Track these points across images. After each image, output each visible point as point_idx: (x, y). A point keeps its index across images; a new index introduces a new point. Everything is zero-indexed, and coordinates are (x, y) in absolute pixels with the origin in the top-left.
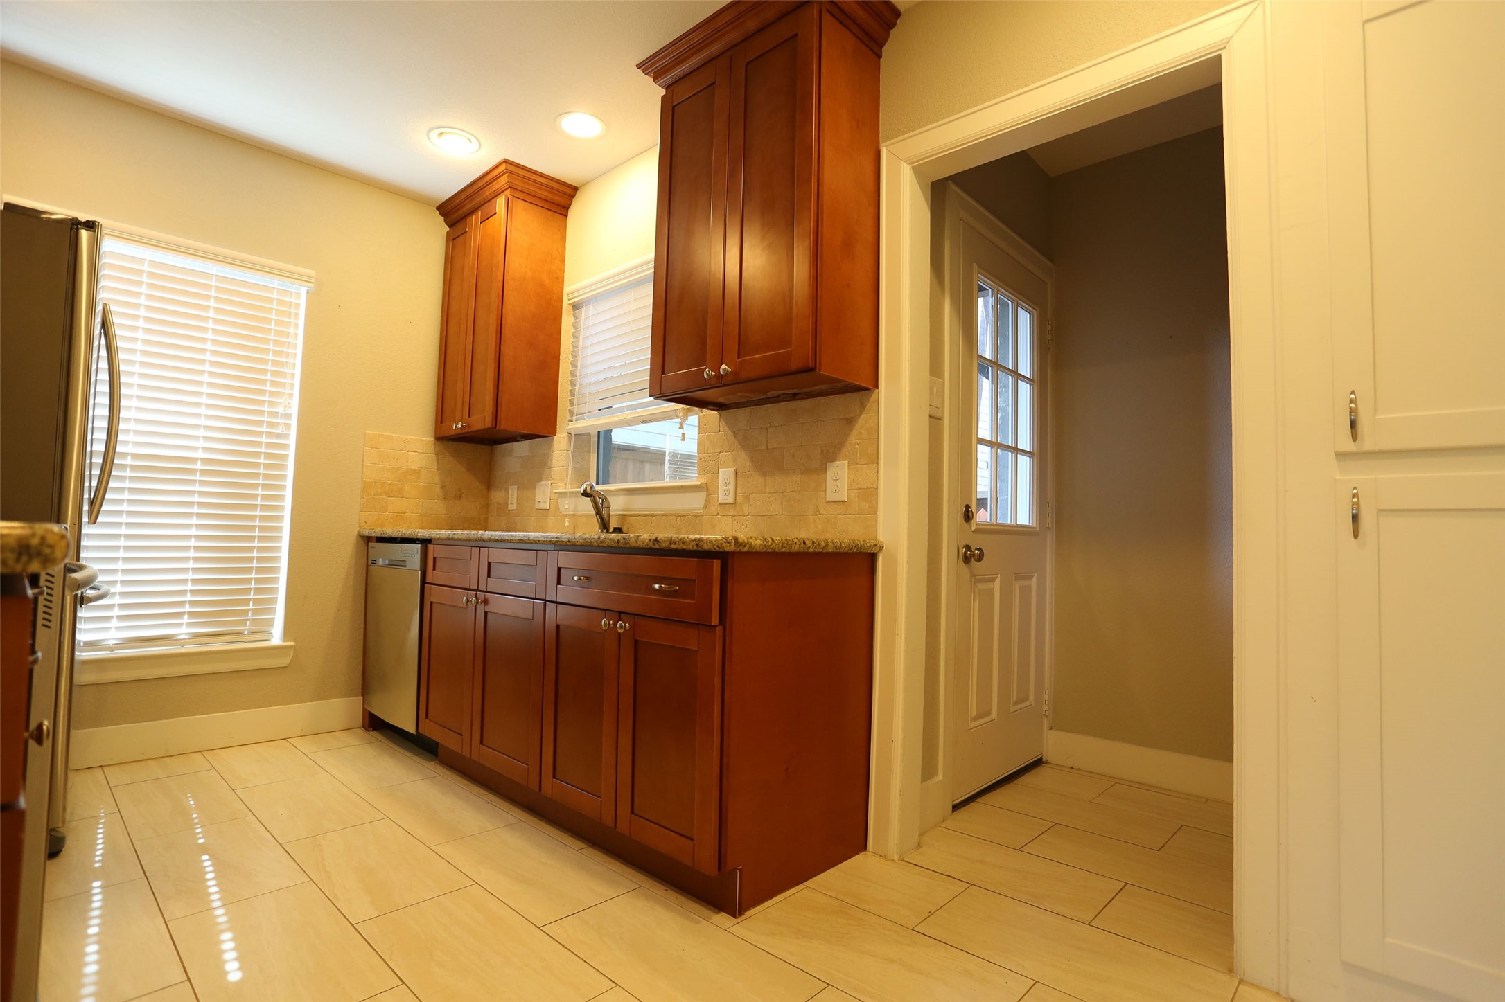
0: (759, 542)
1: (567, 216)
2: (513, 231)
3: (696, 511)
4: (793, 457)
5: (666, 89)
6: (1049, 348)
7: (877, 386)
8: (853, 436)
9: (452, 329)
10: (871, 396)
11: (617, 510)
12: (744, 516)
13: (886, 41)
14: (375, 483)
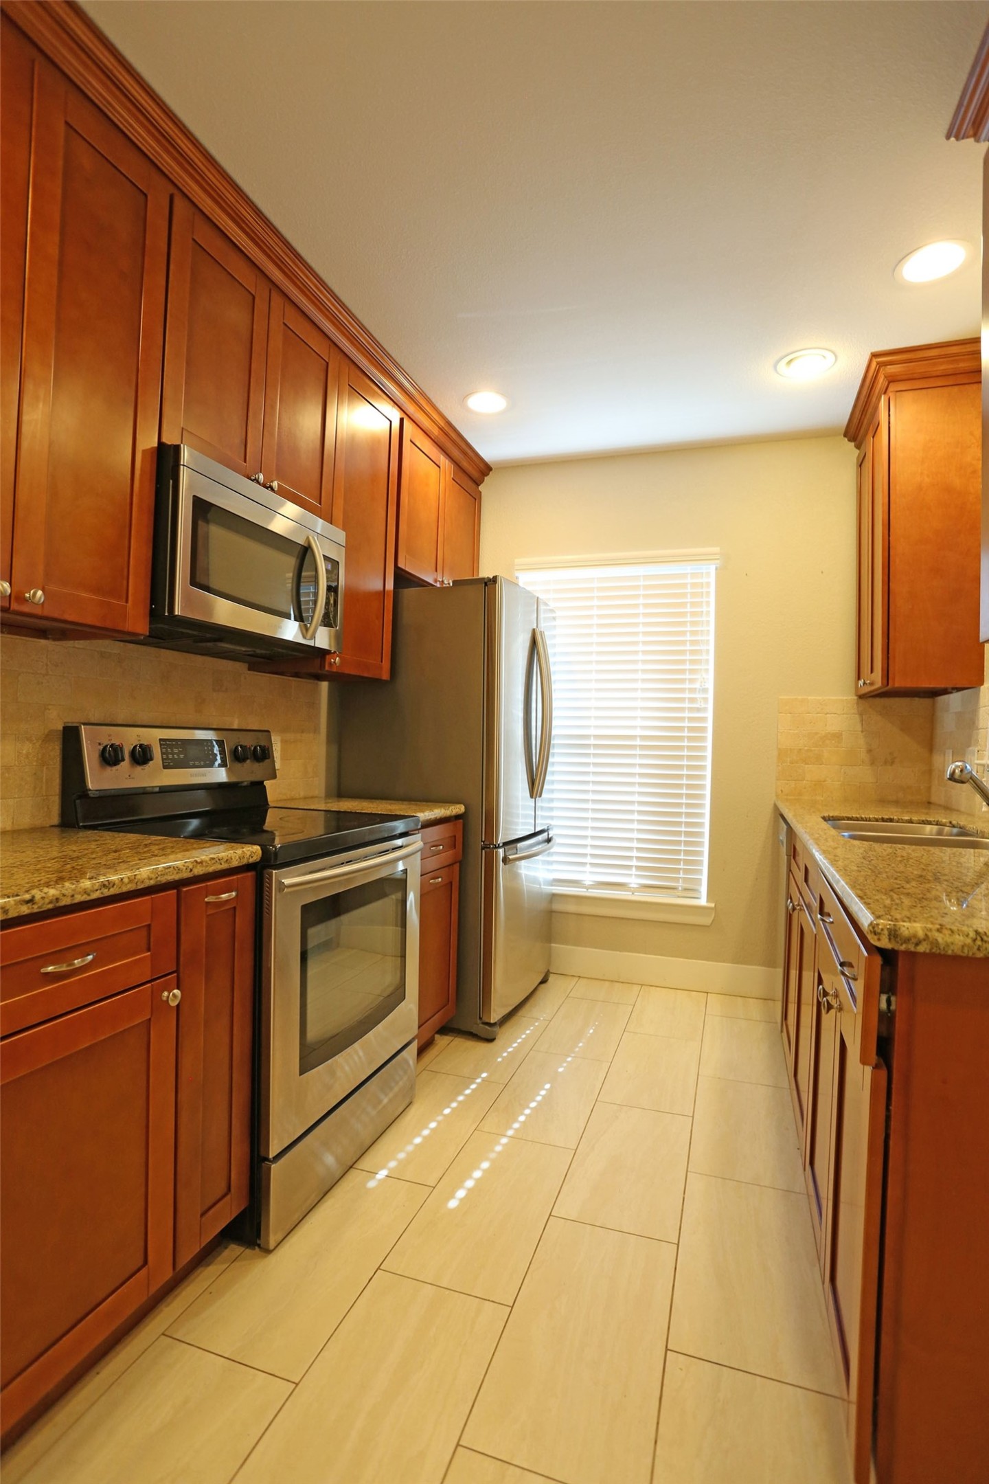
2: (898, 435)
14: (791, 749)
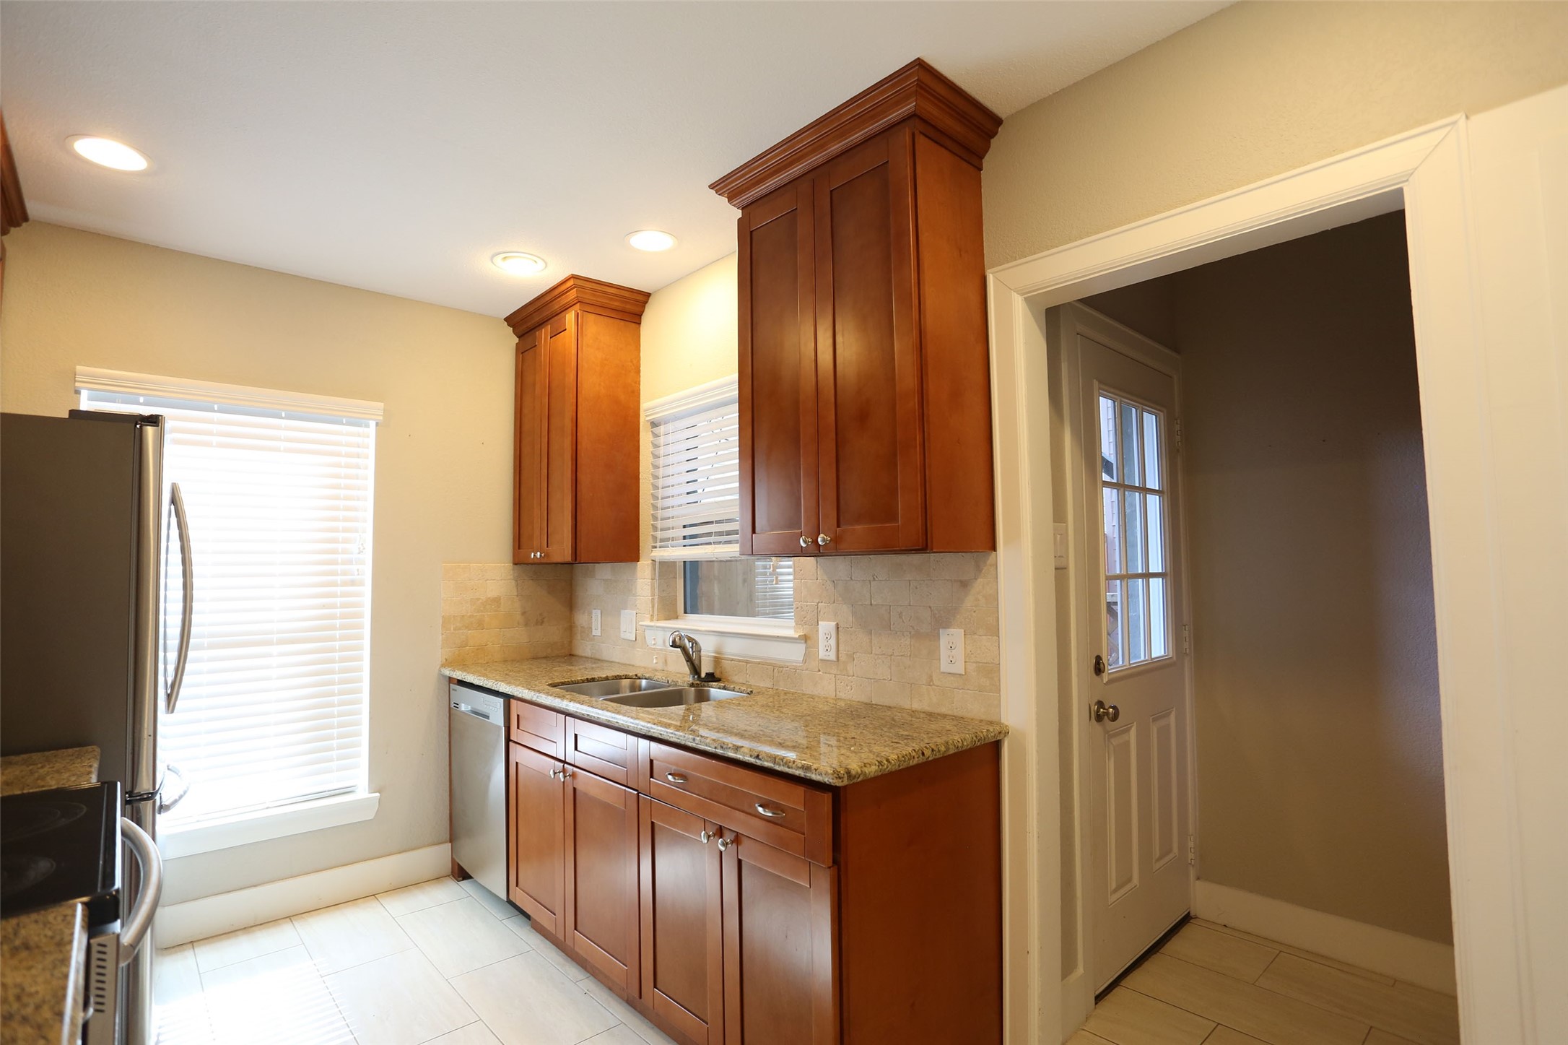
0: (874, 768)
1: (640, 324)
2: (584, 348)
3: (794, 664)
4: (900, 617)
5: (742, 209)
6: (1178, 451)
7: (994, 548)
8: (969, 602)
9: (526, 450)
10: (988, 559)
11: (708, 651)
12: (849, 676)
13: (987, 152)
14: (454, 616)
